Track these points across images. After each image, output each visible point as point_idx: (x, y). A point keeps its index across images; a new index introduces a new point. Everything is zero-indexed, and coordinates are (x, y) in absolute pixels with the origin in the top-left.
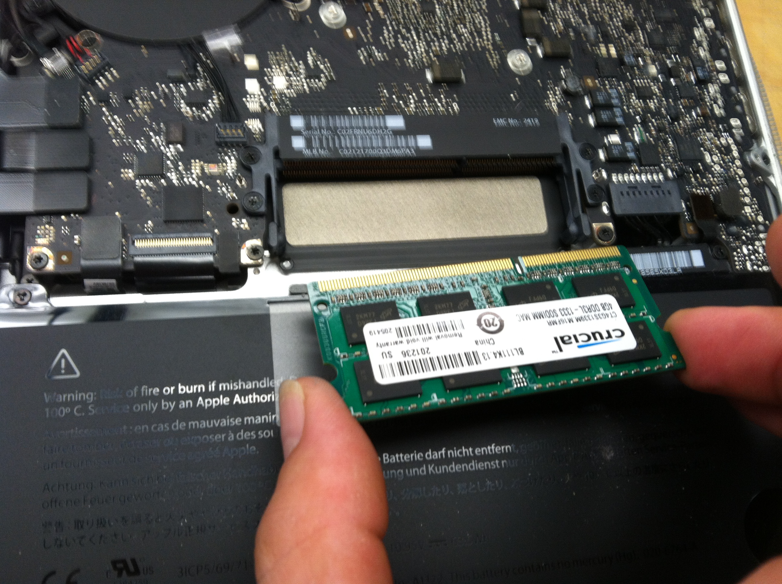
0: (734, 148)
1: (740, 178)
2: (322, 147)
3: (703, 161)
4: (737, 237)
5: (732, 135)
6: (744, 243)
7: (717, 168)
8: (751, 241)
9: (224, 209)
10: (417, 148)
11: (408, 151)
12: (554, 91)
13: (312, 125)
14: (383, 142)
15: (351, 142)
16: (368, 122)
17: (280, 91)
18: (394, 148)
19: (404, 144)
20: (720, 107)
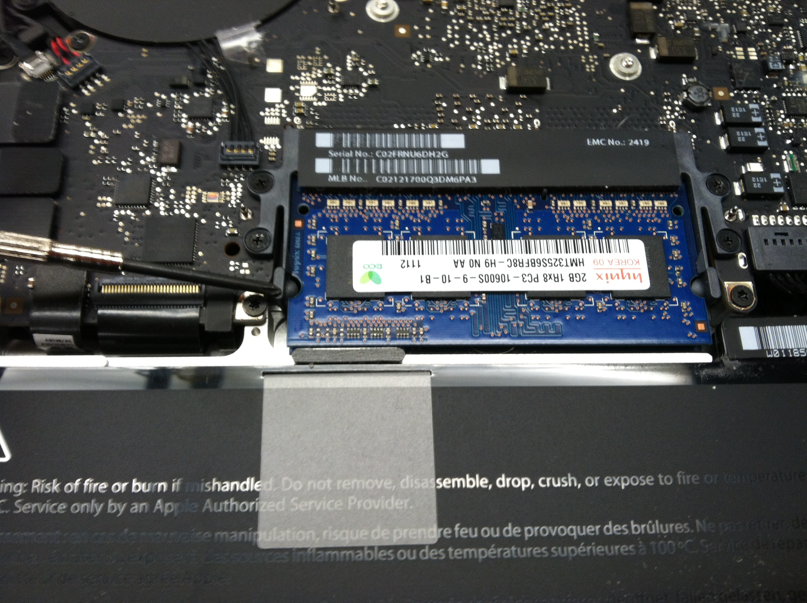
9: (222, 249)
10: (480, 176)
11: (468, 179)
12: (673, 106)
13: (344, 145)
14: (435, 166)
15: (392, 168)
16: (418, 142)
17: (309, 104)
18: (449, 176)
19: (463, 172)
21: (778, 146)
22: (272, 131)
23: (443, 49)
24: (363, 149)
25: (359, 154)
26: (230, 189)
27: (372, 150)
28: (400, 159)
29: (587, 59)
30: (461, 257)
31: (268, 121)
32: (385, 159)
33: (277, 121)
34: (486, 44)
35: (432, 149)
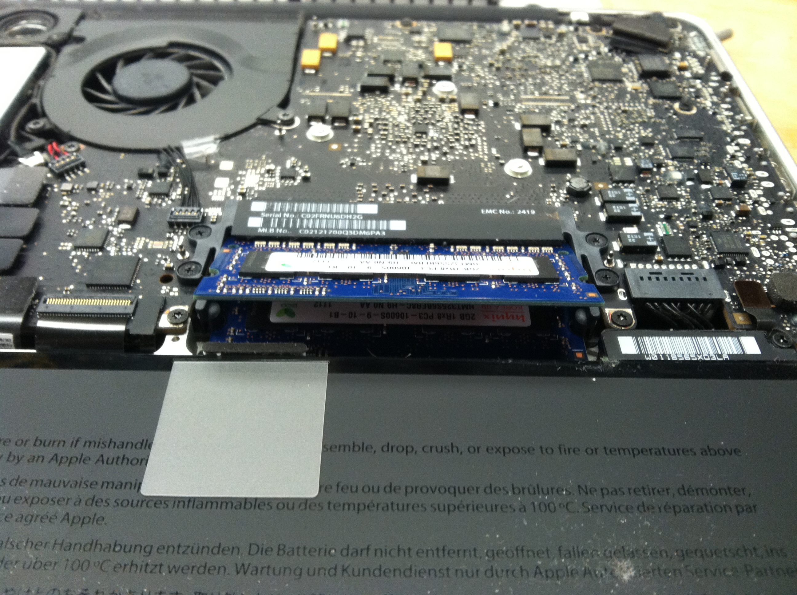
0: (790, 244)
2: (280, 227)
3: (748, 254)
5: (785, 233)
7: (769, 262)
9: (157, 278)
10: (388, 231)
11: (378, 233)
12: (559, 193)
13: (275, 210)
14: (351, 224)
16: (338, 209)
17: (251, 188)
18: (362, 230)
19: (374, 228)
20: (767, 209)
21: (653, 219)
22: (217, 204)
23: (367, 158)
24: (290, 212)
25: (287, 215)
26: (173, 240)
27: (299, 213)
28: (321, 219)
29: (486, 165)
31: (214, 199)
32: (308, 219)
33: (222, 199)
34: (403, 155)
35: (349, 214)
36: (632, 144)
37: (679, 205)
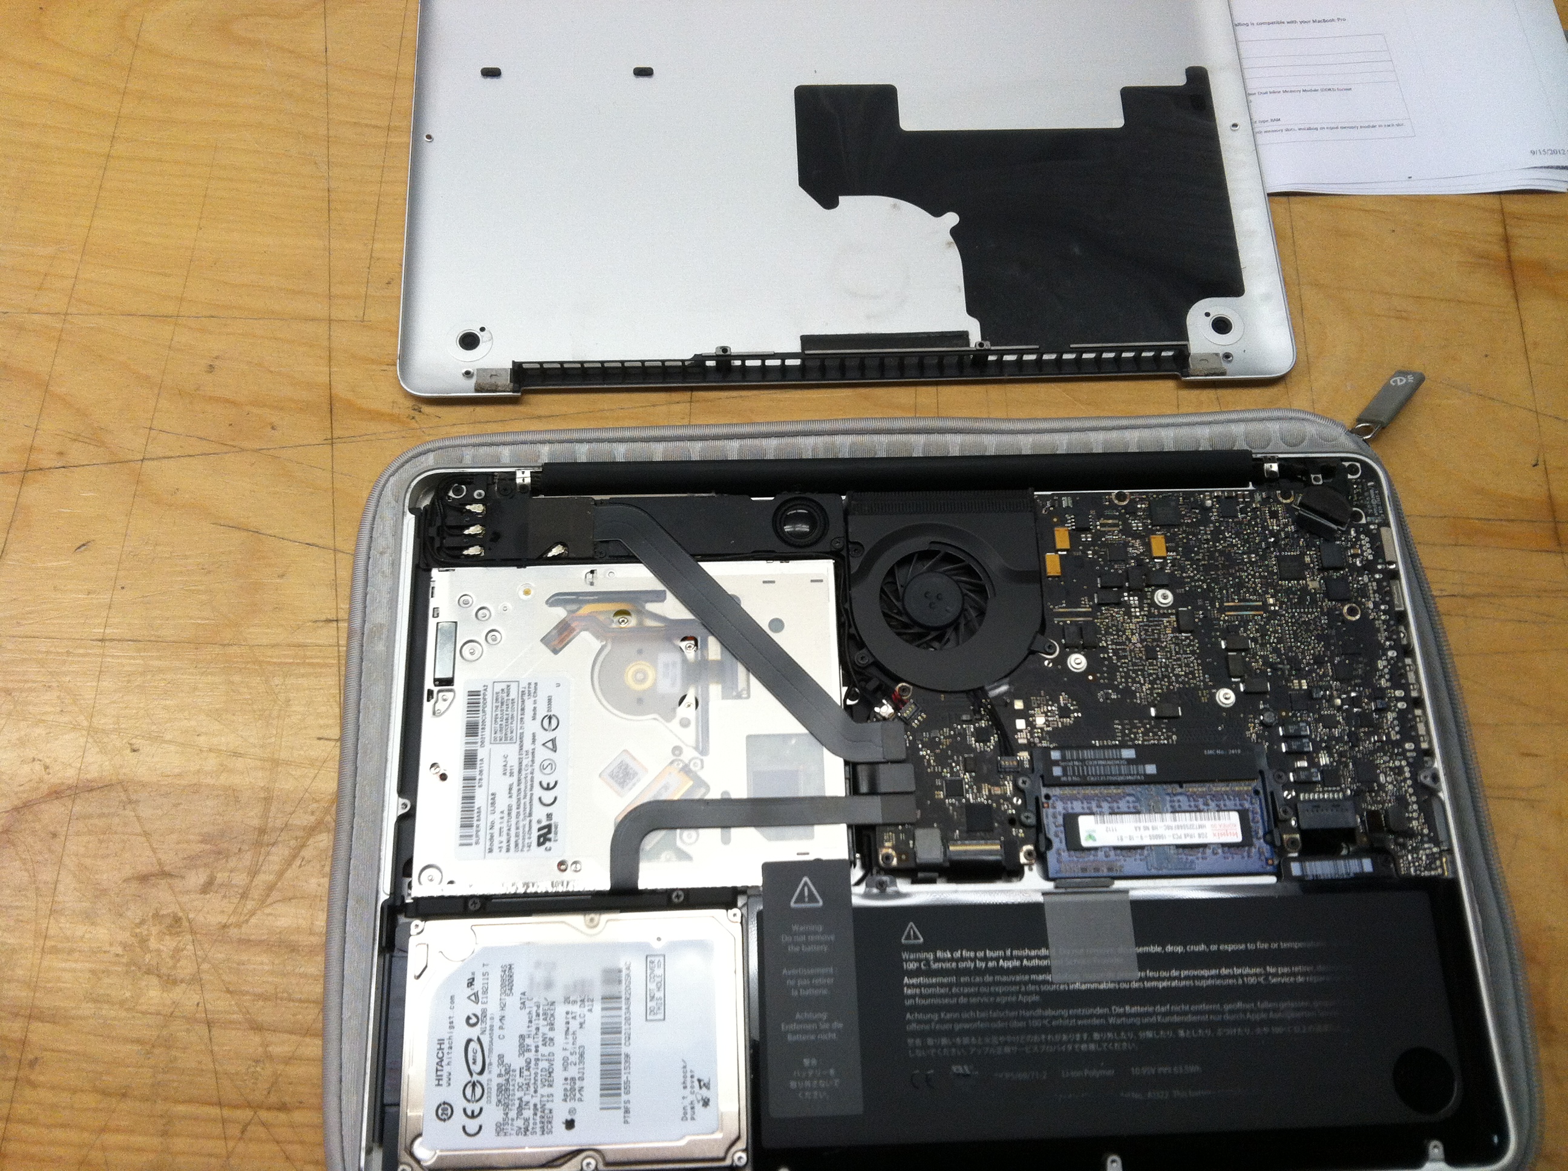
0: (1407, 769)
1: (1410, 795)
2: (1074, 774)
3: (1377, 781)
4: (1403, 846)
5: (1406, 758)
6: (1409, 852)
7: (1390, 787)
8: (1415, 850)
9: (1006, 822)
10: (1145, 775)
11: (1139, 777)
12: (1254, 723)
13: (1067, 758)
14: (1120, 770)
15: (1096, 770)
16: (1109, 754)
17: (1042, 729)
18: (1129, 776)
19: (1136, 773)
20: (1397, 733)
21: (1317, 748)
22: (1023, 747)
23: (1116, 689)
24: (1078, 760)
25: (1076, 763)
26: (1005, 785)
27: (1083, 760)
28: (1100, 765)
29: (1202, 693)
30: (1138, 824)
31: (1020, 741)
32: (1091, 766)
33: (1025, 741)
34: (1142, 685)
35: (1117, 759)
36: (1308, 664)
37: (1336, 732)
